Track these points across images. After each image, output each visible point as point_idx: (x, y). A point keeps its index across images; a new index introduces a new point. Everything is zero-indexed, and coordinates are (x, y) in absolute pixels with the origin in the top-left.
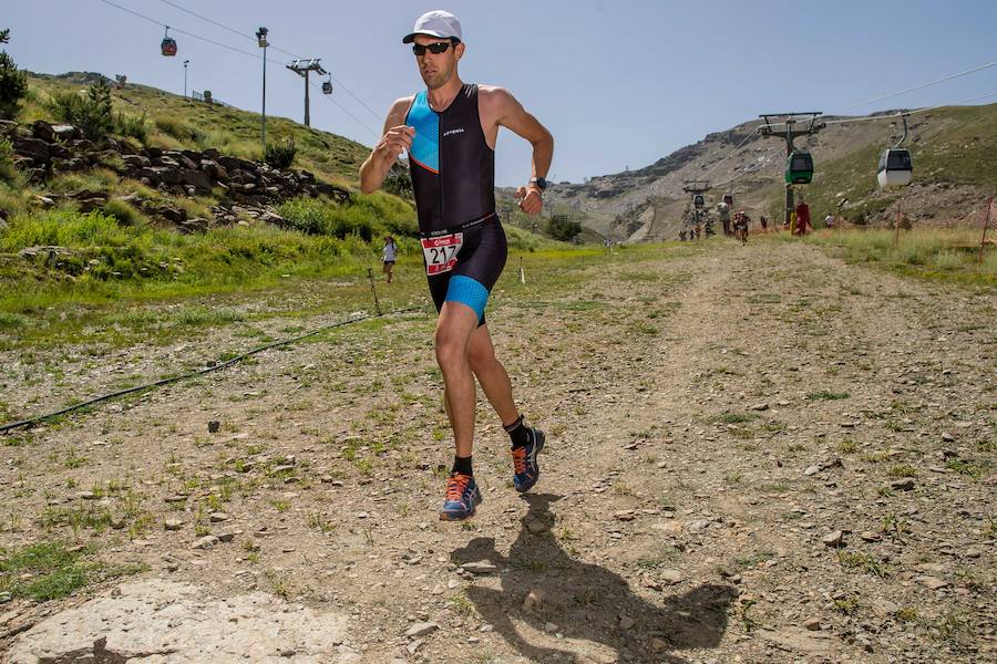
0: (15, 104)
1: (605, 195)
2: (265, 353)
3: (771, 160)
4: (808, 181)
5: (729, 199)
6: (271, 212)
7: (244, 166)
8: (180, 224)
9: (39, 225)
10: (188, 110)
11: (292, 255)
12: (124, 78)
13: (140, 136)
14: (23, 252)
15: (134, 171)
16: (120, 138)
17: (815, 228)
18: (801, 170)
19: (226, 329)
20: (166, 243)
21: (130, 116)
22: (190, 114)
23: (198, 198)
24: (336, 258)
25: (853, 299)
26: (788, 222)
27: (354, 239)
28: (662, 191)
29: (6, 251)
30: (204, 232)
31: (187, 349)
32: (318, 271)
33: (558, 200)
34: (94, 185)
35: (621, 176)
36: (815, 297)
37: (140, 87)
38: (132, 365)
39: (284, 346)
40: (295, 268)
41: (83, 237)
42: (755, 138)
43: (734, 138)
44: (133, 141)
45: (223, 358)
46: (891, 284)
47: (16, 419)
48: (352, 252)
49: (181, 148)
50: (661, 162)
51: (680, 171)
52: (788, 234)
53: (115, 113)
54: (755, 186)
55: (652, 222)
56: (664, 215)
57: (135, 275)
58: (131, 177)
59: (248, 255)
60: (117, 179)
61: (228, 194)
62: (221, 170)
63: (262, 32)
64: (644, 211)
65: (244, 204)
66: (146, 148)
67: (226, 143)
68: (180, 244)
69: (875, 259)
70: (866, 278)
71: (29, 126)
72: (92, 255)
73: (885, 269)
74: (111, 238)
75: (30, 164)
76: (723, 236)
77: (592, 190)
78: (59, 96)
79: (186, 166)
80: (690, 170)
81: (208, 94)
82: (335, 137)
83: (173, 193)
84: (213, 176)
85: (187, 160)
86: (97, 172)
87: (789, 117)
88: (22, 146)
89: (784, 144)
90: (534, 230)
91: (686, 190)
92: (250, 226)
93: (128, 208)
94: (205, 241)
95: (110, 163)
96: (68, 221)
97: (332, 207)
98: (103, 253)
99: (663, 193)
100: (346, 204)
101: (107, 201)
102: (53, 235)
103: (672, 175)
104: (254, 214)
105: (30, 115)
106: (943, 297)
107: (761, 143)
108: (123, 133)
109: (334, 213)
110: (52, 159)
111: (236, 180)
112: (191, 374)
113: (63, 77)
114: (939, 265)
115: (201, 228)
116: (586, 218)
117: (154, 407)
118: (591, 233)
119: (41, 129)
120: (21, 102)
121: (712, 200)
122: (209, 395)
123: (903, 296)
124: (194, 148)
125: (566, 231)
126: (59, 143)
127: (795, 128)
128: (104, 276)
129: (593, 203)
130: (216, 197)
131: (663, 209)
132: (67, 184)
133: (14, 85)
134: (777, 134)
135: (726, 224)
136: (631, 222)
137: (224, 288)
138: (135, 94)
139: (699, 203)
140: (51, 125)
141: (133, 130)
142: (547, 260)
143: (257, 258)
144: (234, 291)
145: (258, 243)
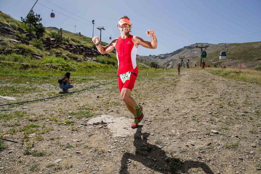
0: (43, 34)
1: (162, 58)
2: (101, 86)
3: (198, 53)
4: (205, 57)
5: (188, 60)
6: (94, 59)
7: (89, 49)
8: (76, 60)
9: (49, 59)
10: (75, 36)
11: (99, 68)
12: (62, 29)
13: (68, 41)
14: (46, 64)
15: (67, 49)
16: (64, 42)
17: (206, 67)
18: (204, 55)
19: (91, 81)
20: (74, 64)
21: (66, 37)
22: (76, 37)
23: (79, 55)
24: (108, 69)
25: (214, 81)
26: (201, 65)
27: (111, 65)
28: (174, 58)
29: (42, 64)
30: (81, 62)
31: (85, 84)
32: (104, 71)
33: (152, 59)
34: (59, 51)
35: (166, 54)
36: (206, 80)
37: (65, 31)
38: (75, 87)
39: (104, 85)
40: (100, 70)
41: (58, 62)
42: (194, 48)
43: (190, 48)
44: (66, 42)
45: (93, 86)
46: (221, 78)
47: (58, 95)
48: (111, 68)
49: (76, 44)
50: (174, 52)
51: (178, 54)
52: (201, 68)
53: (63, 36)
54: (194, 58)
55: (172, 64)
56: (175, 63)
57: (68, 70)
58: (66, 50)
59: (90, 67)
60: (63, 50)
61: (85, 54)
62: (84, 49)
63: (93, 21)
64: (170, 62)
65: (89, 57)
66: (69, 44)
67: (85, 44)
68: (77, 64)
69: (218, 74)
70: (216, 77)
71: (46, 38)
72: (59, 66)
73: (220, 76)
74: (63, 62)
75: (46, 46)
76: (187, 68)
77: (160, 57)
78: (52, 32)
79: (77, 48)
80: (180, 53)
81: (80, 33)
82: (106, 43)
83: (75, 54)
84: (83, 51)
85: (77, 47)
86: (59, 48)
87: (202, 44)
88: (44, 42)
89: (200, 49)
90: (147, 65)
91: (180, 58)
92: (90, 61)
93: (66, 56)
94: (82, 64)
95: (62, 47)
96: (54, 58)
97: (107, 58)
98: (62, 65)
99: (175, 58)
100: (110, 58)
101: (61, 55)
102: (52, 61)
103: (177, 55)
104: (91, 59)
105: (46, 36)
106: (231, 81)
107: (195, 49)
108: (64, 41)
109: (107, 59)
110: (50, 45)
111: (87, 52)
112: (87, 89)
113: (48, 28)
114: (231, 75)
115: (80, 61)
116: (158, 63)
117: (84, 94)
118: (159, 66)
119: (48, 39)
120: (44, 33)
121: (185, 60)
122: (93, 92)
123: (223, 81)
124: (79, 44)
125: (154, 66)
126: (51, 42)
127: (203, 46)
128: (62, 70)
129: (160, 60)
130: (83, 55)
131: (175, 62)
132: (53, 51)
133: (43, 30)
134: (199, 47)
135: (188, 65)
136: (168, 64)
137: (86, 74)
138: (64, 32)
139: (182, 61)
140: (50, 38)
141: (67, 40)
142: (151, 71)
143: (92, 68)
144: (89, 74)
145: (92, 65)
